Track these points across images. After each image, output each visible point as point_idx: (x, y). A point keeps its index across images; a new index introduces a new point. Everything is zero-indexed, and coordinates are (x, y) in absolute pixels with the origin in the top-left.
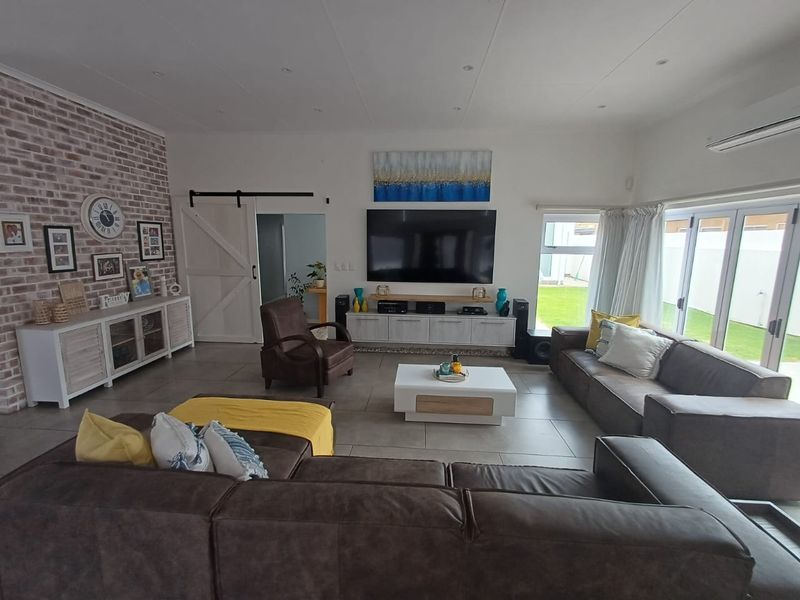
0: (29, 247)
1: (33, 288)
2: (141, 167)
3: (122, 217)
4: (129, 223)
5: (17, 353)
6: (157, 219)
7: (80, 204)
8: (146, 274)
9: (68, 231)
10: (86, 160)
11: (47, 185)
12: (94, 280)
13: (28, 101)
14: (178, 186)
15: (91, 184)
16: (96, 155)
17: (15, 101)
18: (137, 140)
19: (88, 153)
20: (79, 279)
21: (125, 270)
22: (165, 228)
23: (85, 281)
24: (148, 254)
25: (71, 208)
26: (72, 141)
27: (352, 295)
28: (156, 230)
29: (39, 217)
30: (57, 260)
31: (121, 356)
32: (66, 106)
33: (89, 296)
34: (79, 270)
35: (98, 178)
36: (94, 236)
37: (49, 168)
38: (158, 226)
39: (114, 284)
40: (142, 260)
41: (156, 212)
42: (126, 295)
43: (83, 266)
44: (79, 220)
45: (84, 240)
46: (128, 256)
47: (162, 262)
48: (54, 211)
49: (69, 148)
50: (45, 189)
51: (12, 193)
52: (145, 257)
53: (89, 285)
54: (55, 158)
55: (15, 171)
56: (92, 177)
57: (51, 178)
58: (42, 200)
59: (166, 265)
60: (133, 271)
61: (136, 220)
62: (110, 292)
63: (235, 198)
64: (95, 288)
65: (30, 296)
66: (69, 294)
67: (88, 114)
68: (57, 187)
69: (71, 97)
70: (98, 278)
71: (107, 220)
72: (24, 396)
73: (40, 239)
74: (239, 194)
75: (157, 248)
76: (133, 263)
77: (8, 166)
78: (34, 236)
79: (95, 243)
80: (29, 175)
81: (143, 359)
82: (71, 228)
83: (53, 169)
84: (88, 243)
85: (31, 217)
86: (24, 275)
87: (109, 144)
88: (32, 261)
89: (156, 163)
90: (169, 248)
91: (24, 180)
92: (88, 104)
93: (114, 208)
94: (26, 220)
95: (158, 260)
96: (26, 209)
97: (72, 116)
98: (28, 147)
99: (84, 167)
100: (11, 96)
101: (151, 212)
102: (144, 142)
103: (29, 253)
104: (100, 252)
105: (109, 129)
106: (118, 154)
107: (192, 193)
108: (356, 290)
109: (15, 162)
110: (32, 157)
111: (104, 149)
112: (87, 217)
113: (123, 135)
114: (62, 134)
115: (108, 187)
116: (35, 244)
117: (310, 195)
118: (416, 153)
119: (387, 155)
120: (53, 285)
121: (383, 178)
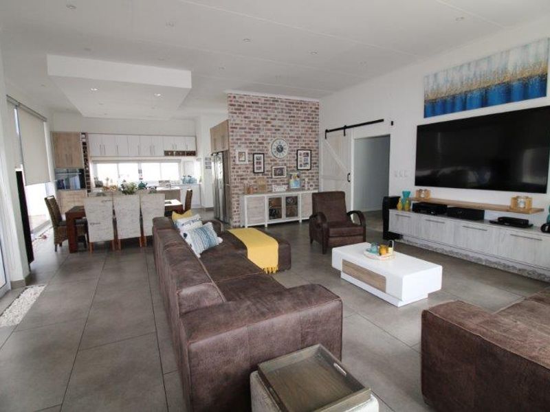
0: (247, 162)
1: (246, 179)
2: (303, 121)
3: (287, 148)
4: (292, 151)
5: (238, 204)
6: (309, 147)
7: (269, 143)
8: (298, 177)
9: (262, 156)
10: (274, 123)
11: (256, 136)
12: (272, 178)
13: (253, 103)
14: (322, 130)
15: (275, 133)
16: (279, 119)
17: (248, 104)
18: (302, 107)
19: (275, 119)
20: (265, 177)
21: (287, 174)
22: (312, 153)
23: (268, 178)
24: (301, 166)
25: (265, 145)
26: (268, 115)
27: (401, 195)
28: (307, 154)
29: (252, 150)
30: (257, 168)
31: (274, 213)
32: (267, 100)
33: (268, 185)
34: (266, 173)
35: (279, 130)
36: (273, 158)
37: (257, 129)
38: (309, 152)
39: (281, 181)
40: (298, 170)
41: (309, 144)
42: (286, 187)
43: (267, 171)
44: (267, 150)
45: (269, 159)
46: (289, 167)
47: (310, 171)
48: (258, 147)
49: (267, 119)
50: (255, 138)
51: (243, 141)
52: (299, 168)
53: (270, 180)
54: (261, 124)
55: (245, 132)
56: (276, 130)
57: (258, 133)
58: (254, 143)
59: (311, 173)
60: (291, 175)
61: (296, 149)
62: (278, 185)
63: (342, 131)
64: (272, 181)
65: (246, 182)
66: (261, 183)
67: (277, 101)
68: (260, 136)
69: (269, 96)
70: (273, 176)
71: (280, 149)
72: (239, 222)
73: (251, 159)
74: (345, 127)
75: (308, 163)
76: (293, 171)
77: (243, 130)
78: (249, 157)
79: (274, 160)
80: (250, 133)
81: (284, 219)
82: (263, 154)
83: (259, 129)
84: (271, 160)
85: (250, 150)
86: (244, 173)
87: (287, 113)
88: (247, 168)
89: (313, 115)
90: (315, 163)
91: (248, 136)
92: (277, 96)
93: (284, 144)
94: (247, 151)
95: (308, 170)
96: (247, 147)
97: (270, 104)
98: (251, 122)
99: (273, 126)
100: (246, 103)
101: (306, 144)
102: (305, 108)
103: (246, 165)
104: (276, 164)
105: (287, 106)
106: (289, 117)
107: (327, 131)
108: (403, 192)
109: (245, 128)
110: (252, 125)
111: (284, 116)
112: (271, 150)
113: (293, 106)
114: (264, 113)
115: (283, 134)
116: (249, 161)
117: (382, 121)
118: (462, 66)
119: (436, 75)
120: (255, 178)
121: (431, 97)
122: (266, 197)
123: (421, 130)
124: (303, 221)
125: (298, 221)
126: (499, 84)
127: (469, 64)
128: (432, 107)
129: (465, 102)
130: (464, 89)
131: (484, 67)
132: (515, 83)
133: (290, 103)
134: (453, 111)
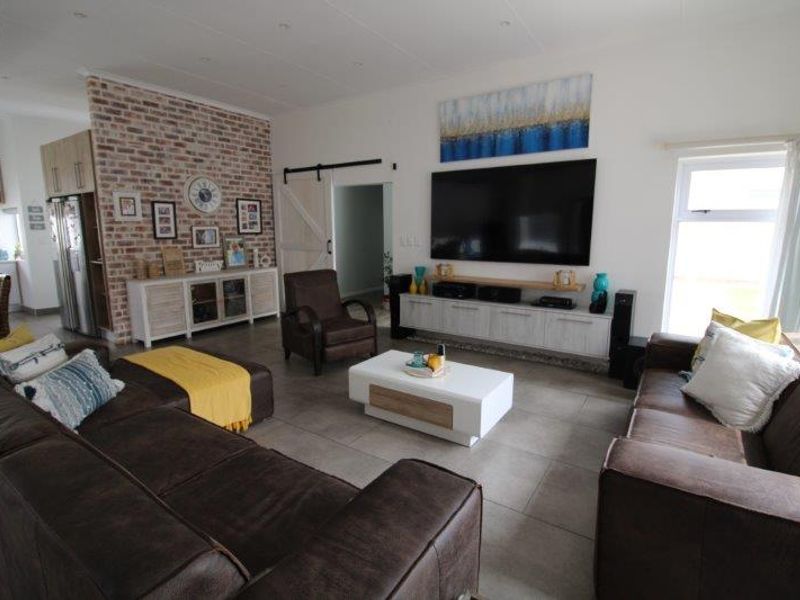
0: (139, 218)
1: (141, 250)
2: (244, 150)
3: (220, 195)
4: (228, 200)
5: (126, 300)
6: (256, 196)
7: (182, 184)
8: (241, 245)
9: (171, 206)
10: (190, 146)
11: (156, 169)
12: (192, 247)
13: (145, 103)
14: (277, 168)
15: (195, 167)
16: (200, 142)
17: (135, 105)
18: (241, 126)
19: (192, 141)
20: (179, 246)
21: (222, 241)
22: (264, 206)
23: (184, 248)
24: (245, 227)
25: (176, 187)
26: (179, 132)
27: (414, 273)
28: (255, 206)
29: (148, 195)
30: (162, 229)
31: (203, 311)
32: (176, 104)
33: (186, 261)
34: (179, 238)
35: (201, 161)
36: (193, 211)
37: (158, 155)
38: (257, 203)
39: (211, 253)
40: (239, 233)
41: (256, 190)
42: (220, 263)
43: (183, 235)
44: (181, 197)
45: (185, 214)
46: (225, 229)
47: (261, 236)
48: (161, 189)
49: (177, 138)
50: (155, 172)
51: (129, 176)
52: (242, 231)
53: (189, 251)
54: (165, 147)
55: (132, 159)
56: (196, 160)
57: (160, 162)
58: (152, 181)
59: (263, 240)
60: (229, 242)
61: (235, 197)
62: (206, 260)
63: (314, 173)
64: (194, 254)
65: (138, 256)
66: (170, 257)
67: (195, 108)
68: (165, 170)
69: (179, 95)
70: (195, 246)
71: (205, 196)
72: (129, 333)
73: (148, 211)
74: (320, 167)
75: (255, 223)
76: (231, 235)
77: (128, 155)
78: (143, 208)
79: (196, 216)
80: (142, 161)
81: (222, 320)
82: (174, 203)
83: (163, 156)
84: (189, 216)
85: (142, 195)
86: (134, 239)
87: (213, 131)
88: (141, 229)
89: (260, 142)
90: (268, 223)
91: (139, 168)
92: (196, 100)
93: (211, 186)
94: (138, 196)
95: (257, 234)
96: (139, 188)
97: (181, 111)
98: (143, 139)
99: (189, 153)
100: (133, 101)
101: (251, 190)
102: (247, 127)
103: (139, 222)
104: (199, 224)
105: (214, 119)
106: (220, 139)
107: (287, 171)
108: (417, 269)
109: (132, 151)
110: (146, 147)
111: (208, 136)
112: (189, 197)
113: (227, 122)
114: (171, 127)
115: (209, 168)
116: (144, 215)
117: (378, 161)
118: (489, 95)
119: (455, 103)
120: (157, 249)
121: (450, 133)
122: (186, 284)
123: (438, 179)
124: (255, 320)
125: (247, 322)
126: (535, 126)
127: (499, 93)
128: (452, 148)
129: (495, 146)
130: (493, 128)
131: (518, 99)
132: (554, 127)
133: (218, 114)
134: (479, 156)
